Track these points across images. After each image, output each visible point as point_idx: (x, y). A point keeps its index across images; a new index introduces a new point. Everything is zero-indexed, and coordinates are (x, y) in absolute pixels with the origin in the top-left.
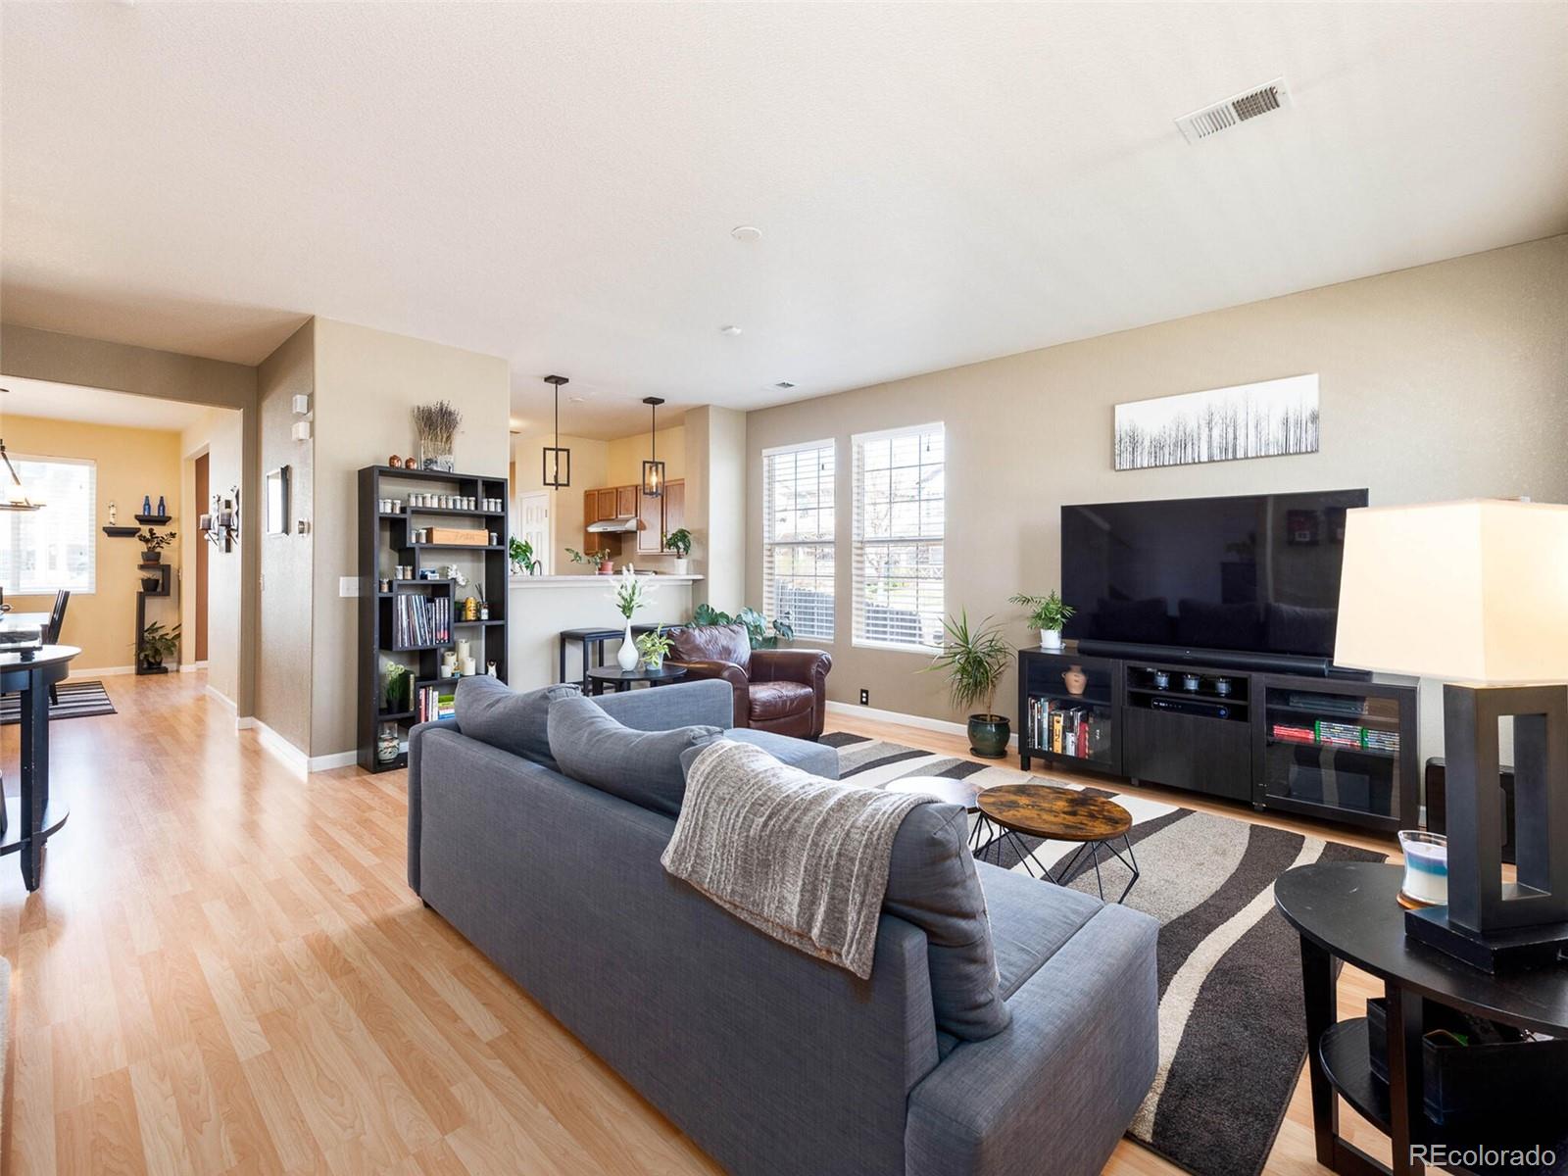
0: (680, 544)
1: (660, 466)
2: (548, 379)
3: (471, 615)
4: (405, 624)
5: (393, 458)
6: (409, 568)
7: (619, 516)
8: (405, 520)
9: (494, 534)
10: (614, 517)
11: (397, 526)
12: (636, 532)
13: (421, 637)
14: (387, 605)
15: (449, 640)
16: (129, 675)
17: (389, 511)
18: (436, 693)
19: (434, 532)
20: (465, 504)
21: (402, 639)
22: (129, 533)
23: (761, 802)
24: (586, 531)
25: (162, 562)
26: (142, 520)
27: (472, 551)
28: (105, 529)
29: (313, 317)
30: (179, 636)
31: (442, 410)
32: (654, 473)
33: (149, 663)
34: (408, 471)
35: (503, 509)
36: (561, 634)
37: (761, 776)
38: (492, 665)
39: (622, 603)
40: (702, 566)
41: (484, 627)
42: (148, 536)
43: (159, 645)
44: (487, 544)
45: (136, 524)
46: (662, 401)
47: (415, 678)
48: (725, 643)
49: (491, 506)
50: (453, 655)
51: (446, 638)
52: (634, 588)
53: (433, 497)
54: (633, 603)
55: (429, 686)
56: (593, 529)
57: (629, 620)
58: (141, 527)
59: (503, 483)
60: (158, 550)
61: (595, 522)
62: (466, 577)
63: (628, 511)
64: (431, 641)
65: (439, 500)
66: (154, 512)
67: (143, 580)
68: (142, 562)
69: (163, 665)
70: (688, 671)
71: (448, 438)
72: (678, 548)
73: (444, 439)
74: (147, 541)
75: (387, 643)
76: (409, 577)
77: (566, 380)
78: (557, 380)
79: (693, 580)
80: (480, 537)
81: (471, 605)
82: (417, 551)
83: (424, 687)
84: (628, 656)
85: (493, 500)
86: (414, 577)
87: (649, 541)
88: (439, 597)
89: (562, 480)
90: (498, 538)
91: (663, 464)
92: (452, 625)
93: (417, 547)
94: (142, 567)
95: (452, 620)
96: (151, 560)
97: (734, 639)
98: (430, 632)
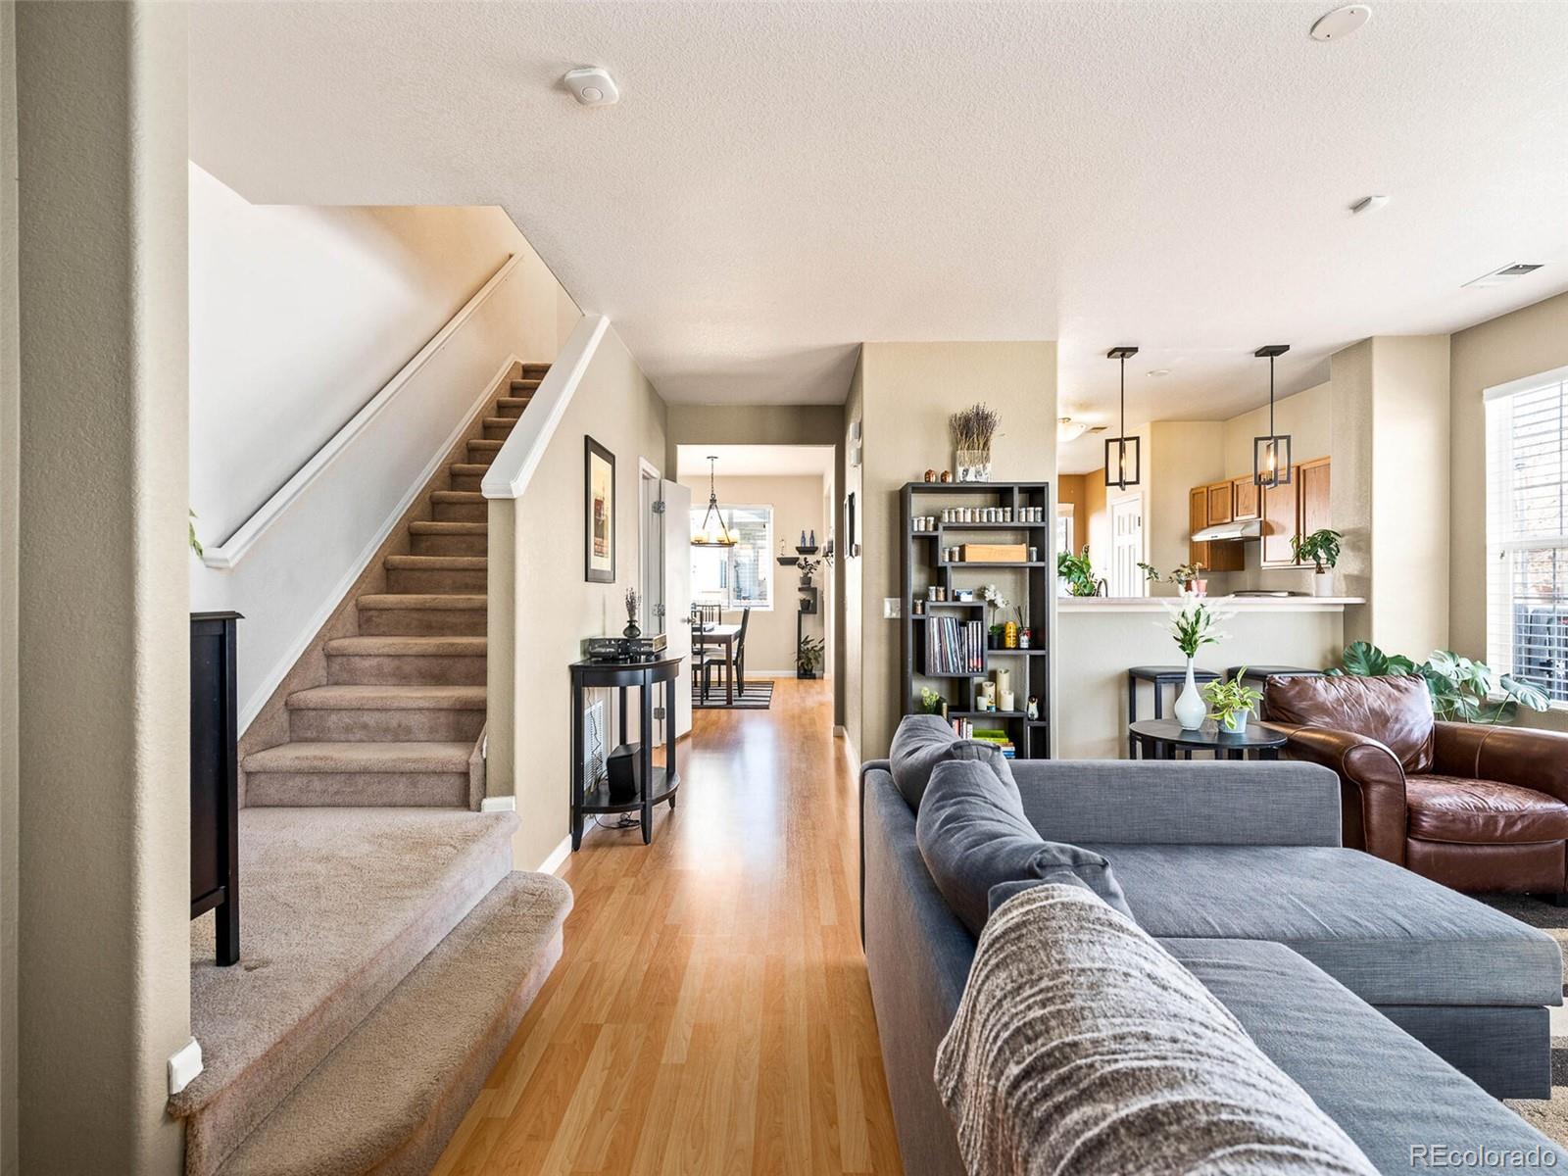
0: (1321, 553)
1: (1282, 443)
2: (1110, 355)
3: (1010, 642)
4: (937, 649)
5: (928, 474)
6: (942, 589)
7: (1236, 519)
8: (936, 537)
9: (1034, 549)
10: (1229, 520)
11: (929, 544)
12: (1260, 539)
13: (953, 664)
14: (920, 626)
15: (982, 668)
16: (793, 678)
17: (922, 529)
18: (970, 727)
19: (967, 549)
20: (1000, 516)
21: (935, 664)
22: (792, 561)
23: (1030, 1032)
24: (1191, 540)
25: (812, 586)
26: (801, 550)
27: (1015, 569)
28: (779, 559)
29: (862, 344)
30: (823, 648)
31: (978, 414)
32: (1272, 453)
33: (805, 670)
34: (944, 485)
35: (1043, 519)
36: (1130, 670)
37: (1066, 978)
38: (1033, 702)
39: (1180, 635)
40: (1362, 583)
41: (1028, 656)
42: (803, 563)
43: (811, 655)
44: (1025, 560)
45: (796, 554)
46: (1287, 348)
47: (948, 707)
48: (1376, 705)
49: (1029, 516)
50: (992, 685)
51: (980, 666)
52: (1198, 614)
53: (966, 509)
54: (1197, 636)
55: (963, 718)
56: (1202, 537)
57: (1191, 660)
58: (800, 556)
59: (1043, 488)
60: (810, 575)
61: (1203, 529)
62: (1004, 598)
63: (1248, 511)
64: (963, 668)
65: (973, 513)
66: (808, 545)
67: (801, 601)
68: (800, 586)
69: (814, 672)
70: (1289, 740)
71: (985, 444)
72: (1316, 557)
73: (981, 445)
74: (803, 568)
75: (921, 668)
76: (942, 597)
77: (1135, 350)
78: (1124, 352)
79: (1345, 605)
80: (1017, 553)
81: (1011, 631)
82: (949, 571)
83: (956, 718)
84: (1191, 709)
85: (1032, 509)
86: (946, 599)
87: (1278, 551)
88: (971, 620)
89: (1130, 476)
90: (1037, 552)
91: (1288, 438)
92: (987, 652)
93: (949, 565)
94: (800, 590)
95: (986, 647)
96: (807, 585)
97: (1397, 700)
98: (963, 659)
